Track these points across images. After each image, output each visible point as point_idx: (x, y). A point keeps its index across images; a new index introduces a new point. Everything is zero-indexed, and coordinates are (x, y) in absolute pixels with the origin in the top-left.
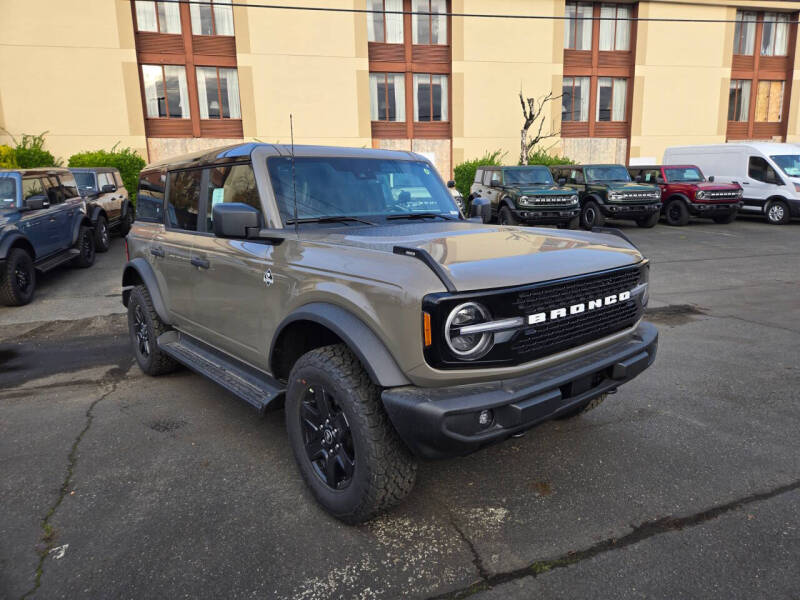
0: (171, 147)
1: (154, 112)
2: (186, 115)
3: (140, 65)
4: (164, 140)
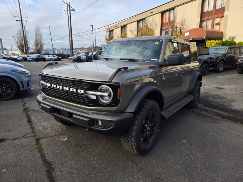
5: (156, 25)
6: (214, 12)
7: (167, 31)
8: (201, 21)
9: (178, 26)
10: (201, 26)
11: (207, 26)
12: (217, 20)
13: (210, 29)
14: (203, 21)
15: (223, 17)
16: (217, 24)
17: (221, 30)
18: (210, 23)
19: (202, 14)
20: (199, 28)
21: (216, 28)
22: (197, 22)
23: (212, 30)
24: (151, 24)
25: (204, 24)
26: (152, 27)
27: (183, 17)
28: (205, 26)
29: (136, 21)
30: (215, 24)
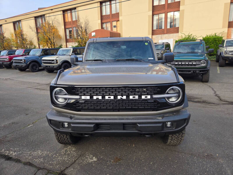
0: (158, 38)
1: (155, 28)
2: (163, 28)
3: (153, 15)
4: (156, 36)
5: (59, 23)
6: (111, 16)
7: (71, 29)
8: (102, 23)
9: (83, 26)
10: (102, 28)
11: (107, 28)
12: (114, 23)
13: (110, 30)
14: (103, 23)
15: (119, 21)
16: (115, 27)
17: (119, 32)
18: (109, 25)
19: (102, 17)
20: (101, 28)
21: (115, 30)
22: (99, 24)
23: (111, 31)
24: (53, 22)
25: (104, 26)
26: (54, 25)
27: (86, 17)
28: (106, 28)
29: (33, 17)
30: (113, 27)
